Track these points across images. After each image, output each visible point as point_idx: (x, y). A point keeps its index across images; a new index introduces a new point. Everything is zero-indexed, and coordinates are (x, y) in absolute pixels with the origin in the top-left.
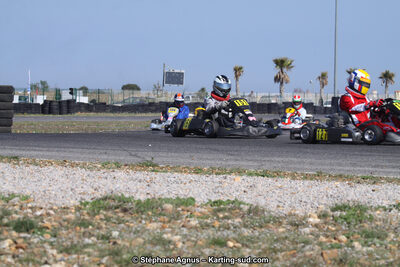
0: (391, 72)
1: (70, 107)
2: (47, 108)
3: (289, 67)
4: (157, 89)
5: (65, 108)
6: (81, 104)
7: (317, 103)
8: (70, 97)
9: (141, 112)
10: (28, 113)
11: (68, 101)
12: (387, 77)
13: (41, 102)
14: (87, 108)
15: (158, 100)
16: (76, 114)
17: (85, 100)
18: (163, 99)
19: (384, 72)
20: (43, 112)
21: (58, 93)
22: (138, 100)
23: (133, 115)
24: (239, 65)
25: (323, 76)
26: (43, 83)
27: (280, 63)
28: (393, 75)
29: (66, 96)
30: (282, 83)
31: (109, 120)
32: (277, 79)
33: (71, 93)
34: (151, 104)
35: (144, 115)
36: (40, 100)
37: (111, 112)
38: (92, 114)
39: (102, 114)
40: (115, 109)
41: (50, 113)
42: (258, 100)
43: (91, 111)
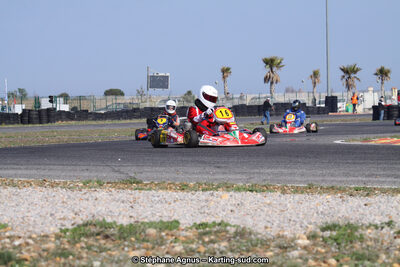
0: (386, 68)
1: (50, 116)
2: (26, 118)
3: (279, 66)
4: (140, 93)
5: (45, 118)
6: (62, 113)
7: (309, 104)
8: (50, 105)
9: (125, 119)
10: (6, 124)
11: (48, 109)
12: (383, 73)
13: (20, 112)
14: (68, 116)
15: (142, 106)
16: (57, 123)
17: (66, 108)
18: (148, 105)
19: (379, 68)
20: (23, 122)
21: (37, 101)
22: (122, 106)
23: (117, 122)
24: (226, 66)
25: (315, 74)
26: (21, 91)
27: (270, 63)
28: (389, 71)
29: (45, 104)
30: (272, 83)
31: (92, 128)
32: (266, 79)
33: (51, 101)
34: (135, 110)
35: (128, 121)
36: (18, 109)
37: (94, 119)
38: (73, 122)
39: (84, 122)
40: (97, 116)
41: (29, 123)
42: (247, 102)
43: (72, 119)
